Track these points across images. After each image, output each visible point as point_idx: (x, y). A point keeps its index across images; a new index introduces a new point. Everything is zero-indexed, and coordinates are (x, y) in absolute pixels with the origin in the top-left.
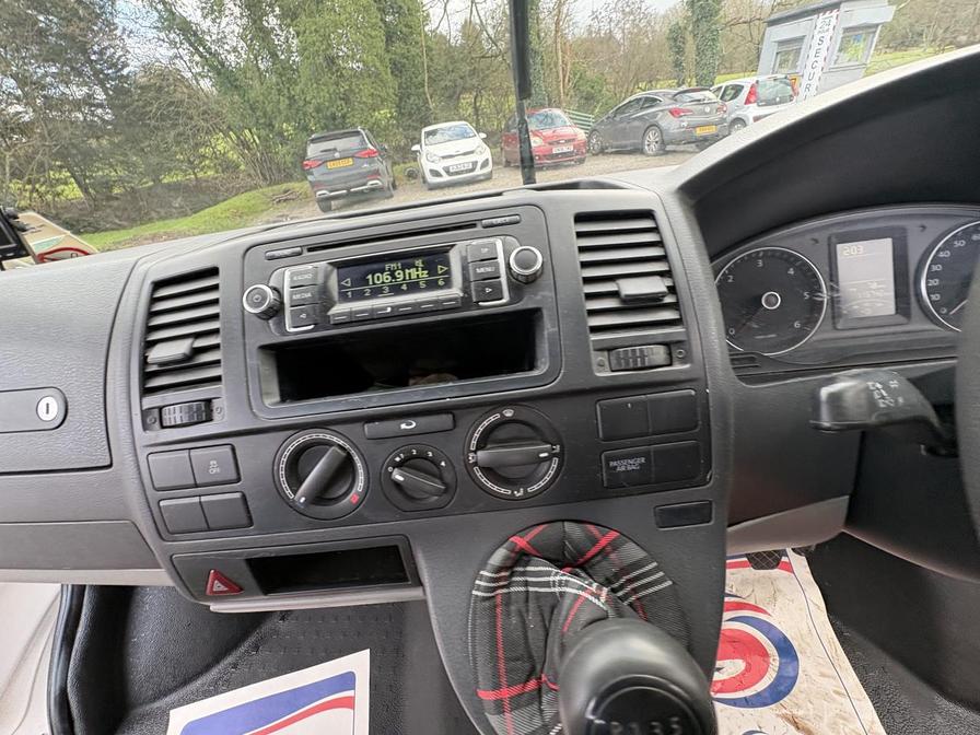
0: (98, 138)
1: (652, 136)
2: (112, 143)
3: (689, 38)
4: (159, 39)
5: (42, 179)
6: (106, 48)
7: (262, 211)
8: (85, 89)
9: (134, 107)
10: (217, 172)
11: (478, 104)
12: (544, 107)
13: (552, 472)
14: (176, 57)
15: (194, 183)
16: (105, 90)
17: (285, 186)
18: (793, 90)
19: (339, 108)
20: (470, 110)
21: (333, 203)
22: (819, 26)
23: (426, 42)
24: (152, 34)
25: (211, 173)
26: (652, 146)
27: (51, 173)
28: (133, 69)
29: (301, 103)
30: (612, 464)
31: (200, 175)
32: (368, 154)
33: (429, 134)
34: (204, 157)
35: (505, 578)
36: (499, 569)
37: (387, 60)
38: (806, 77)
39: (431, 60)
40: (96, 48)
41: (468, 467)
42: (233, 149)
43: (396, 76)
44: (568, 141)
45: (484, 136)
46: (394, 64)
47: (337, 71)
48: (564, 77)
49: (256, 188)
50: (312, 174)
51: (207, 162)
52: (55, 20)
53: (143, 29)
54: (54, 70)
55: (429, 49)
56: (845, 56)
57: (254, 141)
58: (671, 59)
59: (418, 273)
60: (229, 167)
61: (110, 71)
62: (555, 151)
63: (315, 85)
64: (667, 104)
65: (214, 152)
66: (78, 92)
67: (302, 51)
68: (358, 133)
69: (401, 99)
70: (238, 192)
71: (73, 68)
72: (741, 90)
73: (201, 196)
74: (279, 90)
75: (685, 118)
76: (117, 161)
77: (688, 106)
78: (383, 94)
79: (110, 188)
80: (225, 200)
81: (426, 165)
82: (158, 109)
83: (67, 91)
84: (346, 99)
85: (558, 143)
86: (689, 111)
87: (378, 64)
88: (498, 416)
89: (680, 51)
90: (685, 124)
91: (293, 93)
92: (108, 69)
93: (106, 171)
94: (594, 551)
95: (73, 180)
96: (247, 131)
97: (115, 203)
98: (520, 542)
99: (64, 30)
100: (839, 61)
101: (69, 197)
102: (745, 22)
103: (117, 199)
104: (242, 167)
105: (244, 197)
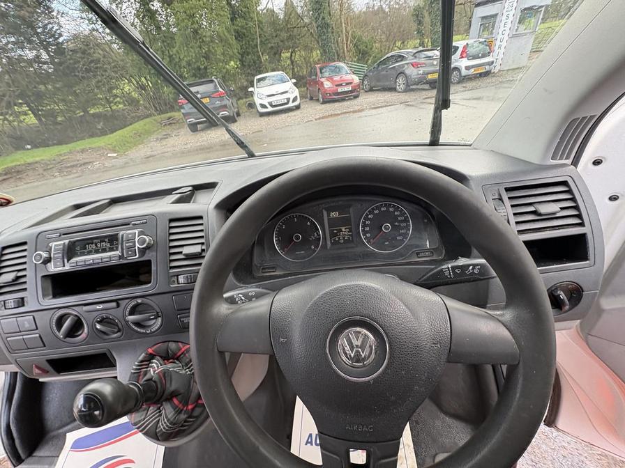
0: (45, 84)
1: (401, 80)
2: (55, 88)
3: (426, 14)
4: (82, 18)
5: (10, 112)
6: (46, 25)
7: (154, 131)
8: (35, 52)
9: (68, 63)
10: (125, 105)
11: (293, 58)
12: (335, 61)
13: (159, 323)
14: (94, 30)
15: (110, 113)
16: (48, 53)
17: (169, 115)
18: (490, 49)
19: (203, 63)
20: (289, 62)
21: (198, 126)
22: (506, 8)
23: (258, 18)
24: (77, 14)
25: (121, 106)
26: (401, 86)
27: (16, 107)
28: (66, 38)
29: (177, 60)
30: (182, 319)
31: (114, 107)
32: (219, 94)
33: (259, 80)
34: (116, 96)
35: (146, 365)
36: (142, 361)
37: (232, 30)
38: (499, 40)
39: (262, 30)
40: (40, 24)
41: (127, 322)
42: (134, 90)
43: (239, 41)
44: (347, 84)
45: (294, 81)
46: (237, 32)
47: (200, 38)
48: (347, 41)
49: (151, 116)
50: (184, 108)
51: (118, 99)
52: (12, 6)
53: (70, 12)
54: (13, 39)
55: (260, 22)
56: (522, 27)
57: (148, 84)
58: (415, 28)
59: (106, 245)
60: (133, 102)
61: (51, 40)
62: (340, 90)
63: (185, 48)
64: (410, 60)
65: (123, 93)
66: (30, 54)
67: (177, 25)
68: (212, 81)
69: (242, 56)
70: (139, 118)
71: (25, 38)
72: (457, 50)
73: (116, 122)
74: (163, 51)
75: (420, 69)
76: (58, 99)
77: (422, 61)
78: (231, 53)
79: (56, 117)
80: (131, 124)
81: (258, 101)
82: (84, 65)
83: (22, 53)
84: (207, 57)
85: (341, 85)
86: (423, 64)
87: (226, 34)
88: (135, 302)
89: (420, 23)
90: (421, 72)
91: (171, 53)
92: (49, 39)
93: (52, 106)
94: (180, 353)
95: (30, 112)
96: (143, 79)
97: (59, 127)
98: (150, 351)
99: (18, 13)
100: (519, 30)
101: (29, 123)
102: (461, 4)
103: (60, 124)
104: (141, 102)
105: (141, 123)
